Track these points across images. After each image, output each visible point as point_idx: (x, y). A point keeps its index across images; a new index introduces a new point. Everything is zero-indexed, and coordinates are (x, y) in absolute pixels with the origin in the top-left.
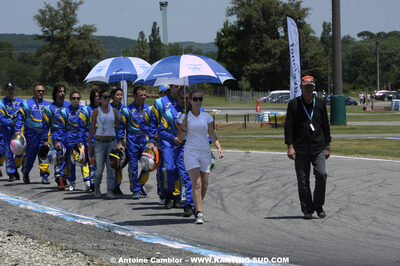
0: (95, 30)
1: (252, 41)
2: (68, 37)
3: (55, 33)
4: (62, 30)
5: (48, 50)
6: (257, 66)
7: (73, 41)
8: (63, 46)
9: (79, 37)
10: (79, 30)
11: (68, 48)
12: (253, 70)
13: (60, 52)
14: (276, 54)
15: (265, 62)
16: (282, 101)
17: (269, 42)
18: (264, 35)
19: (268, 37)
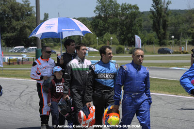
1: (6, 22)
6: (9, 35)
12: (7, 36)
14: (18, 28)
15: (13, 32)
16: (20, 51)
17: (14, 23)
18: (12, 19)
19: (14, 20)
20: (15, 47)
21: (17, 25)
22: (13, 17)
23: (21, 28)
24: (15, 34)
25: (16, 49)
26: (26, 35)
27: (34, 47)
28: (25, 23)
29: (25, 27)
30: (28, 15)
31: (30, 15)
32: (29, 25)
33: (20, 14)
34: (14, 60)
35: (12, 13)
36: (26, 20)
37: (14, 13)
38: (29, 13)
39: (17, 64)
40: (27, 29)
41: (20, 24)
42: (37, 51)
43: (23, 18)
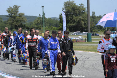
0: (24, 14)
1: (70, 17)
2: (16, 16)
3: (12, 15)
4: (14, 14)
5: (10, 20)
6: (71, 25)
7: (17, 17)
8: (15, 19)
9: (19, 16)
10: (19, 14)
11: (16, 19)
12: (70, 26)
13: (14, 20)
14: (76, 21)
15: (74, 23)
16: (78, 35)
17: (75, 18)
18: (73, 15)
19: (74, 16)
20: (75, 32)
21: (76, 19)
22: (74, 14)
23: (78, 20)
24: (75, 24)
25: (75, 33)
26: (81, 25)
27: (86, 32)
28: (81, 18)
29: (80, 20)
30: (82, 13)
31: (84, 13)
32: (83, 19)
33: (78, 12)
34: (74, 39)
35: (73, 12)
36: (81, 16)
37: (74, 12)
38: (83, 11)
39: (76, 42)
40: (82, 21)
41: (78, 18)
42: (88, 34)
43: (79, 15)
